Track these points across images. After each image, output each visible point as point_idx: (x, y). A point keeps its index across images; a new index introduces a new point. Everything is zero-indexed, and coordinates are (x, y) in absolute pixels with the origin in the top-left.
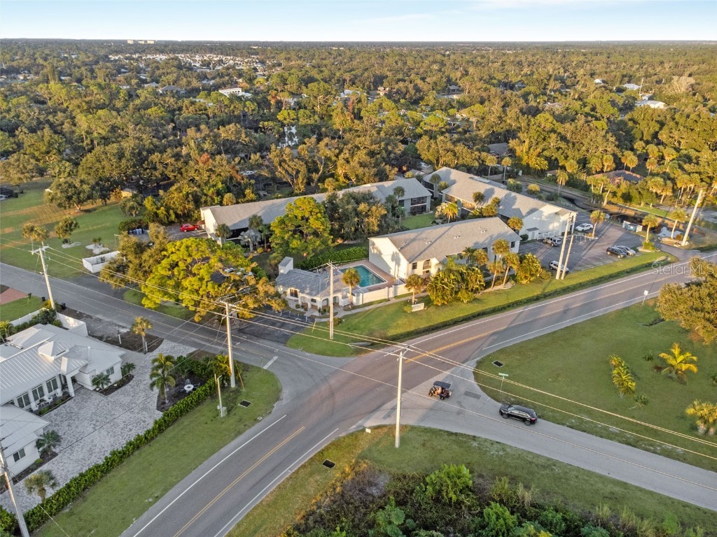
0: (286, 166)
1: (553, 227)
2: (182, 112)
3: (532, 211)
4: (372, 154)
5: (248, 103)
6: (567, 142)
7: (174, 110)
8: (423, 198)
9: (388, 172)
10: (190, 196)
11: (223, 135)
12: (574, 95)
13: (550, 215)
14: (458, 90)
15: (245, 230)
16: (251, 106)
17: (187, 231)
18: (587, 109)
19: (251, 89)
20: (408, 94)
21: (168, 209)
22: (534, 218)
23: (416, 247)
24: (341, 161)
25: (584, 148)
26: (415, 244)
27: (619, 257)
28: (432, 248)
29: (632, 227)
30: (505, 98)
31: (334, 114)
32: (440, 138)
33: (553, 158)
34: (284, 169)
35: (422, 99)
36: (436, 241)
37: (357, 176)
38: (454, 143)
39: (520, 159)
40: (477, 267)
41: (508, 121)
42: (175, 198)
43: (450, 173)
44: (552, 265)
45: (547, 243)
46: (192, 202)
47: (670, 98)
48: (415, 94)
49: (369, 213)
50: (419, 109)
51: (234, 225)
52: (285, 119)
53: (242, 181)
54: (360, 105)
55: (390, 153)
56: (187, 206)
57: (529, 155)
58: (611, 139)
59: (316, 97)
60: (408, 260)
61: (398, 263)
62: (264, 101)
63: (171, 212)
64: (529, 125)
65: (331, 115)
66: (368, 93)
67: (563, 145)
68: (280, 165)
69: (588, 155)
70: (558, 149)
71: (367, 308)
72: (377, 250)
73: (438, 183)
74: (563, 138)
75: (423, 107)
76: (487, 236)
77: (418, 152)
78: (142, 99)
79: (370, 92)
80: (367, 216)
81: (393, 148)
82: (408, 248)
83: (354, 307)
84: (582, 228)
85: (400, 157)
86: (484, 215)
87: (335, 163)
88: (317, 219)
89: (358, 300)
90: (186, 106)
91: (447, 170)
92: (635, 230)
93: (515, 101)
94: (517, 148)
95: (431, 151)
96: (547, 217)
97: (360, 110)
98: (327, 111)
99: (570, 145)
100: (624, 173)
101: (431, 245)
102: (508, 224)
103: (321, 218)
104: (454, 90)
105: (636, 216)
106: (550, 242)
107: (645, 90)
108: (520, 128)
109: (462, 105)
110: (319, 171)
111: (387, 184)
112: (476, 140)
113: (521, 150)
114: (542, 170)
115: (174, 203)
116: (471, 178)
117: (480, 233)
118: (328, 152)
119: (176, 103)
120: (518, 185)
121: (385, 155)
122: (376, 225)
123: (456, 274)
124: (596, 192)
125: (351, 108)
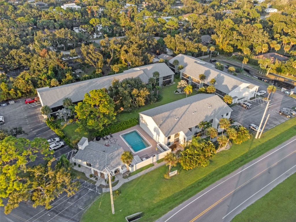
0: (91, 57)
1: (245, 95)
2: (42, 18)
3: (235, 87)
4: (140, 46)
5: (76, 13)
6: (242, 36)
7: (37, 17)
8: (169, 76)
9: (149, 58)
10: (30, 81)
11: (57, 35)
12: (235, 6)
13: (244, 88)
14: (180, 3)
15: (61, 108)
16: (78, 15)
17: (29, 103)
18: (246, 15)
19: (81, 4)
20: (157, 6)
21: (16, 89)
22: (236, 91)
23: (170, 123)
24: (123, 52)
25: (252, 40)
26: (169, 120)
27: (288, 117)
28: (179, 123)
29: (288, 92)
30: (204, 8)
31: (120, 18)
32: (177, 36)
33: (235, 45)
34: (90, 58)
35: (164, 8)
36: (181, 117)
37: (132, 61)
38: (184, 39)
39: (218, 46)
40: (211, 141)
41: (209, 23)
42: (20, 83)
43: (183, 58)
44: (251, 127)
45: (243, 106)
46: (32, 85)
47: (279, 7)
48: (160, 6)
49: (139, 94)
50: (163, 14)
51: (54, 104)
52: (94, 23)
53: (64, 68)
54: (133, 14)
55: (150, 45)
56: (29, 88)
57: (223, 44)
58: (266, 35)
59: (111, 9)
60: (165, 135)
61: (158, 134)
62: (85, 12)
63: (18, 91)
64: (220, 25)
65: (119, 19)
66: (138, 6)
67: (240, 38)
68: (88, 56)
69: (254, 43)
70: (238, 40)
71: (139, 175)
72: (145, 122)
73: (177, 65)
74: (240, 34)
75: (165, 13)
76: (212, 110)
77: (165, 44)
78: (21, 10)
79: (139, 5)
80: (138, 96)
81: (152, 42)
82: (165, 124)
83: (130, 174)
84: (261, 94)
85: (155, 46)
86: (208, 92)
87: (119, 52)
88: (104, 106)
89: (133, 169)
90: (43, 15)
91: (182, 56)
92: (290, 94)
93: (209, 10)
94: (216, 40)
95: (172, 43)
96: (242, 90)
97: (134, 16)
98: (117, 16)
99: (244, 37)
100: (275, 54)
101: (179, 120)
102: (223, 100)
103: (107, 105)
104: (178, 3)
105: (285, 82)
106: (245, 106)
107: (266, 2)
108: (215, 27)
109: (184, 12)
110: (111, 57)
111: (149, 67)
112: (195, 35)
113: (218, 41)
114: (230, 52)
115: (20, 86)
116: (196, 62)
117: (208, 109)
118: (115, 46)
119: (38, 13)
120: (222, 66)
121: (147, 46)
122: (143, 102)
123: (198, 149)
124: (263, 68)
125: (129, 15)
